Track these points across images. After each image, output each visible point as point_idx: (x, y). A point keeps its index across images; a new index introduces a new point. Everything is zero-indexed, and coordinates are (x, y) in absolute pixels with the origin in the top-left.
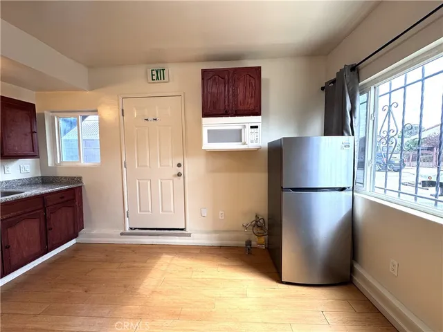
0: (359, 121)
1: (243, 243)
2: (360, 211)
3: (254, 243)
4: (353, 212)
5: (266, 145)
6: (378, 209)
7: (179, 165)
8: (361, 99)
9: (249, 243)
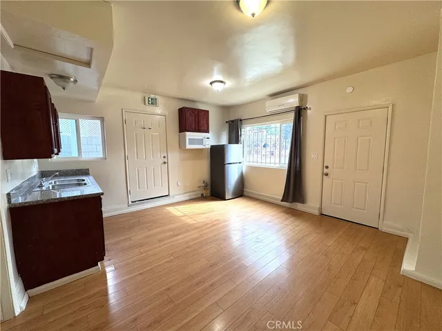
0: (242, 138)
1: (200, 196)
2: (244, 171)
3: (204, 195)
4: (242, 172)
5: (210, 147)
6: (253, 169)
7: (164, 157)
8: (243, 130)
9: (202, 195)
